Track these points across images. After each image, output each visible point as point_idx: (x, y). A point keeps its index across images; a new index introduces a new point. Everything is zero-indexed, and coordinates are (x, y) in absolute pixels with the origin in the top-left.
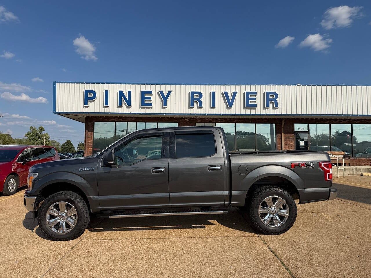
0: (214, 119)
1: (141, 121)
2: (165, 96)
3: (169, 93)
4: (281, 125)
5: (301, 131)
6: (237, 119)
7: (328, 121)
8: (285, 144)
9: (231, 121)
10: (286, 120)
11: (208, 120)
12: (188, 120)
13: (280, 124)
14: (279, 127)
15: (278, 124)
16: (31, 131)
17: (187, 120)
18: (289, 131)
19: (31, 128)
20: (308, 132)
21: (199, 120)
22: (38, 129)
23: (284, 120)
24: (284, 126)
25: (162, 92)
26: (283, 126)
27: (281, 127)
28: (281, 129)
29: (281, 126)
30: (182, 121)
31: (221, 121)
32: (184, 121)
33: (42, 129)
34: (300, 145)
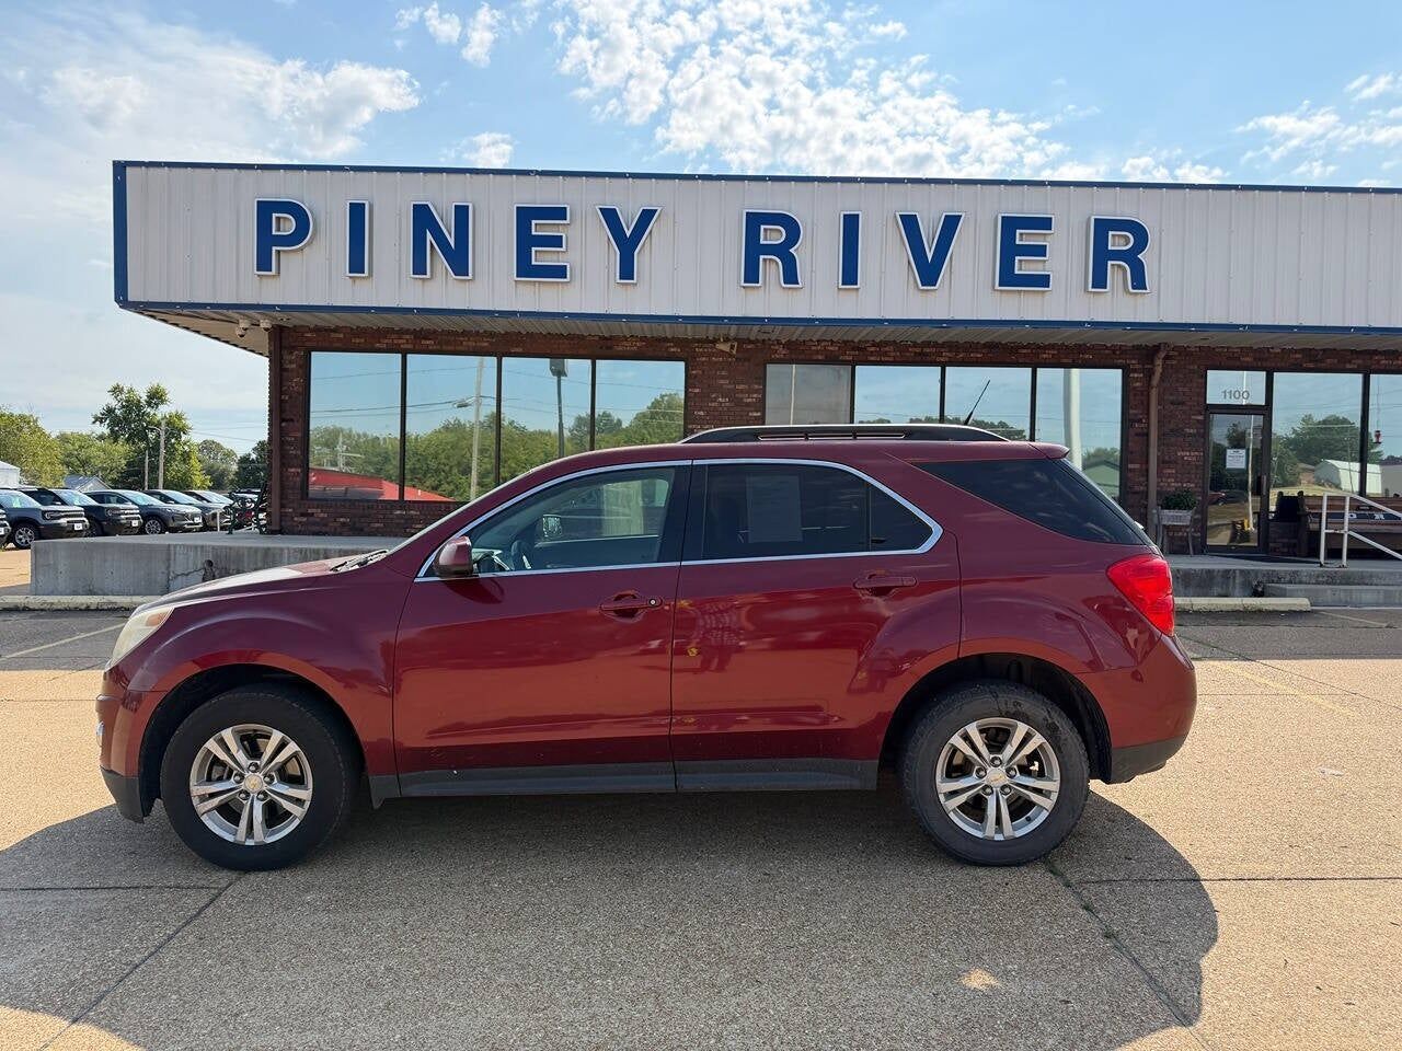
0: (846, 345)
1: (520, 350)
2: (628, 234)
3: (647, 216)
4: (1150, 374)
5: (1233, 402)
6: (952, 346)
7: (1360, 362)
8: (1162, 463)
9: (926, 355)
10: (1171, 353)
11: (817, 352)
12: (732, 347)
13: (1142, 371)
14: (1138, 384)
15: (1135, 371)
16: (114, 403)
17: (725, 347)
18: (1183, 403)
19: (116, 390)
20: (1266, 410)
21: (782, 352)
22: (144, 398)
23: (1162, 355)
24: (1162, 379)
25: (610, 216)
26: (1156, 380)
27: (1149, 386)
28: (1148, 396)
29: (1150, 380)
30: (702, 355)
31: (879, 354)
32: (710, 355)
33: (156, 397)
34: (1228, 466)
